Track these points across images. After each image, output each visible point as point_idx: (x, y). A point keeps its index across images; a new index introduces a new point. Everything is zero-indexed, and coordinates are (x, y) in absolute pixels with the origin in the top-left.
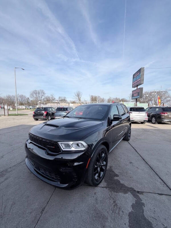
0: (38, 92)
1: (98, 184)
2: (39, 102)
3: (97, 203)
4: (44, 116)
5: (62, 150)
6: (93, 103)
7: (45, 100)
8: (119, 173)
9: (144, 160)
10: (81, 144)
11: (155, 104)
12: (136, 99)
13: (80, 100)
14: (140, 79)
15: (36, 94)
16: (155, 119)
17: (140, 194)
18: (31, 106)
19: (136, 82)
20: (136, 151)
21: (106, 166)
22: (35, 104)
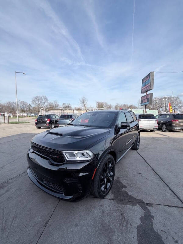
0: (40, 98)
1: (105, 196)
2: (42, 109)
3: (104, 216)
4: (47, 124)
5: (67, 160)
6: (99, 110)
7: (48, 106)
8: (127, 184)
9: (153, 170)
10: (87, 153)
11: (165, 111)
12: (146, 106)
13: (85, 107)
14: (149, 84)
15: (38, 100)
16: (165, 127)
17: (149, 206)
18: (33, 113)
19: (145, 87)
20: (145, 161)
21: (113, 176)
22: (37, 111)
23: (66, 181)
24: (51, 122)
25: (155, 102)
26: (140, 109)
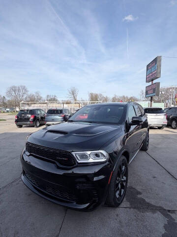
0: (17, 89)
1: (119, 204)
2: (22, 102)
3: (122, 226)
4: (30, 121)
5: (78, 163)
6: (94, 103)
7: (28, 99)
8: (142, 189)
9: (169, 173)
10: (102, 153)
11: (173, 104)
12: (152, 98)
13: (75, 100)
14: (156, 71)
15: (15, 91)
16: (175, 123)
17: (172, 213)
18: (8, 108)
21: (126, 181)
22: (13, 106)
23: (78, 187)
24: (35, 119)
25: (160, 93)
26: (143, 102)
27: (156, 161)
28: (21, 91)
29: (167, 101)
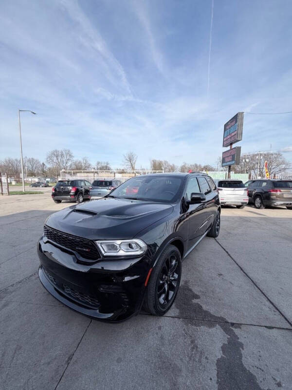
0: (60, 154)
2: (63, 170)
4: (71, 195)
6: (155, 172)
7: (74, 167)
8: (201, 292)
9: (242, 269)
10: (136, 244)
11: (260, 175)
12: (230, 167)
13: (133, 168)
14: (236, 132)
15: (57, 157)
16: (260, 201)
17: (236, 328)
18: (48, 178)
19: (229, 137)
20: (229, 255)
21: (178, 280)
22: (55, 175)
23: (101, 289)
24: (78, 193)
25: (244, 161)
26: (221, 172)
27: (227, 252)
28: (65, 156)
29: (252, 172)
